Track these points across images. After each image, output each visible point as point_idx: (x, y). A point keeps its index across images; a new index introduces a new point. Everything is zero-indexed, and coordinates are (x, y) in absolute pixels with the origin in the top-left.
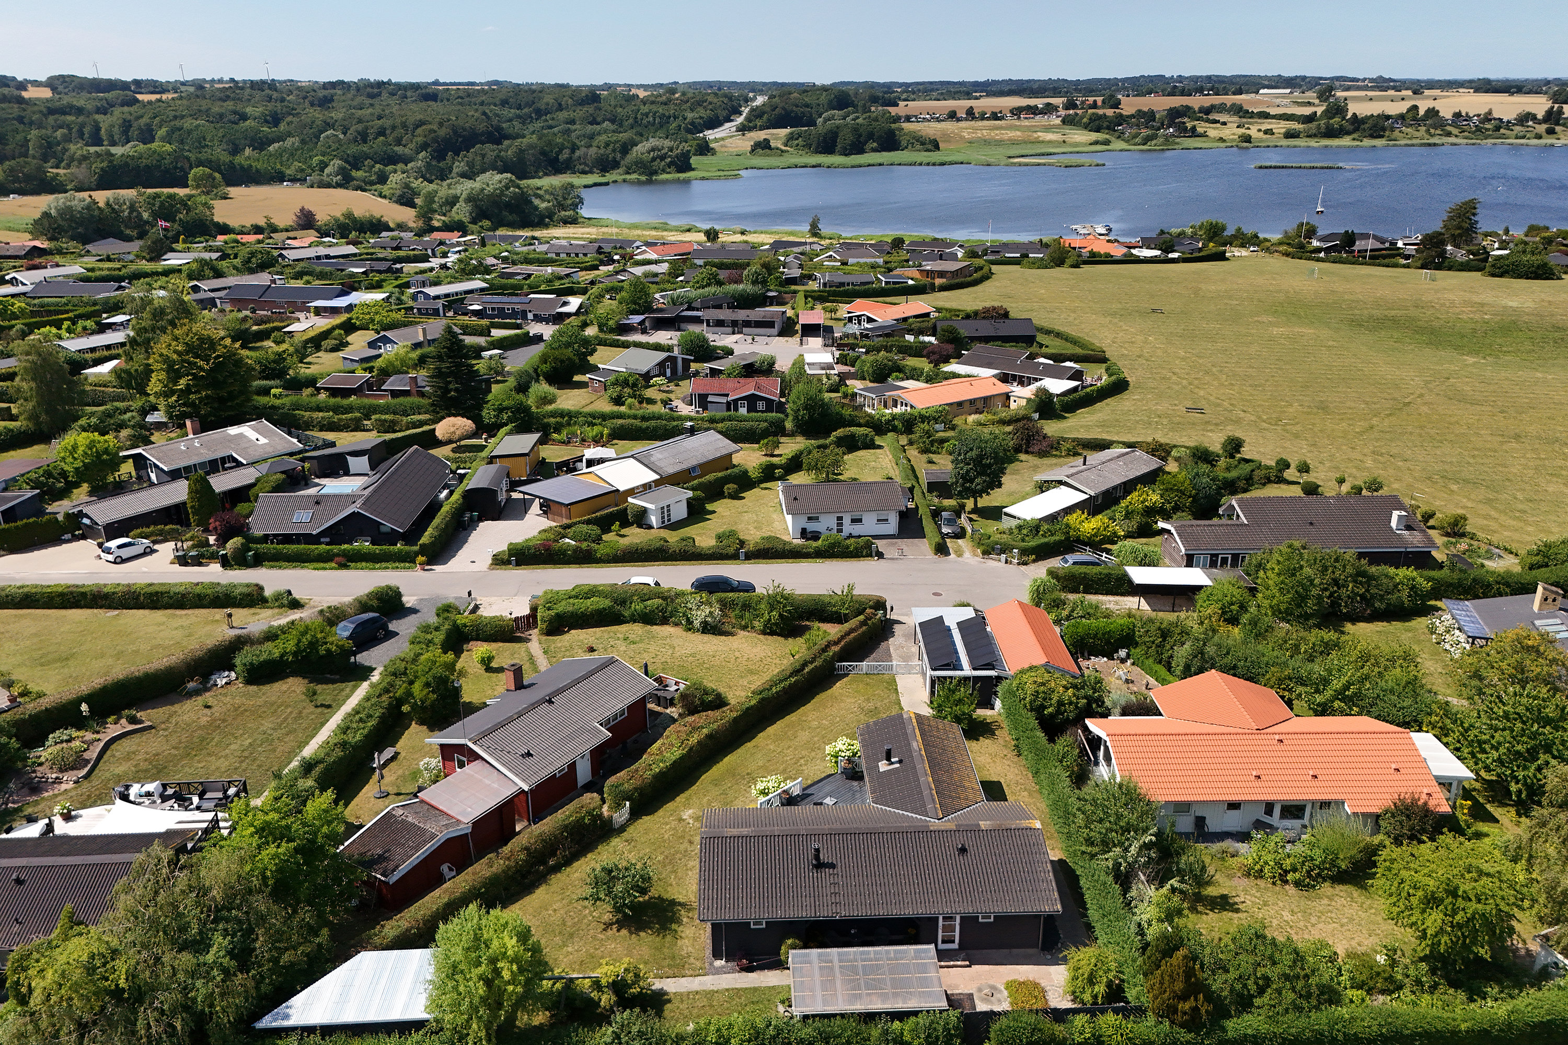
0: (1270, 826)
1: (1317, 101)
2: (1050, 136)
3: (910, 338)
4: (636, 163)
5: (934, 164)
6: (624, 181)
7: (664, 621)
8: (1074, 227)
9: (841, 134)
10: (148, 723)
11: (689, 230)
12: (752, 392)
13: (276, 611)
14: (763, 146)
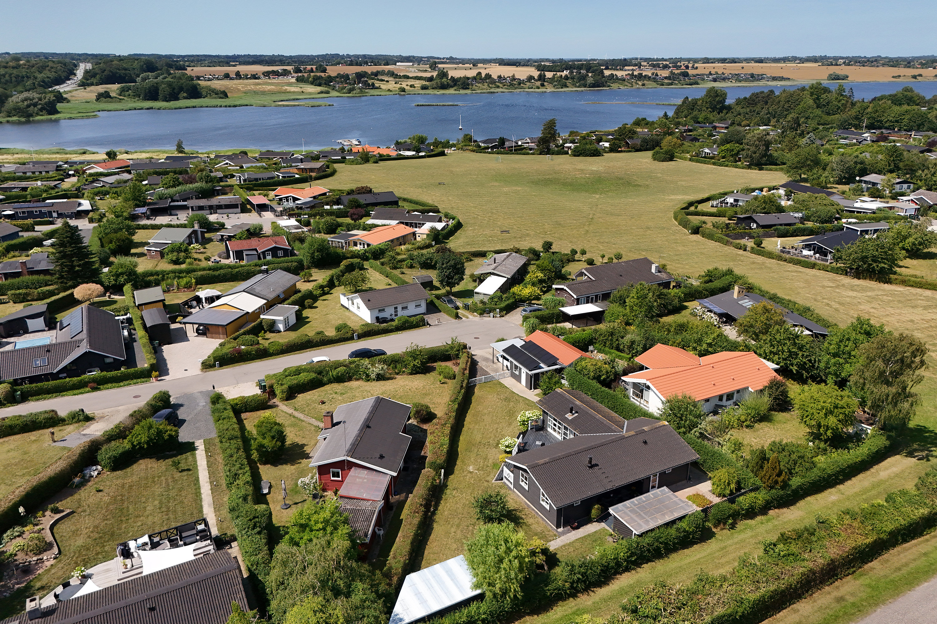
0: (723, 406)
1: (430, 70)
2: (293, 89)
3: (328, 207)
4: (15, 109)
5: (230, 106)
6: (8, 122)
7: (350, 379)
8: (339, 141)
9: (161, 88)
10: (68, 511)
11: (84, 153)
12: (274, 245)
13: (76, 425)
14: (105, 96)
